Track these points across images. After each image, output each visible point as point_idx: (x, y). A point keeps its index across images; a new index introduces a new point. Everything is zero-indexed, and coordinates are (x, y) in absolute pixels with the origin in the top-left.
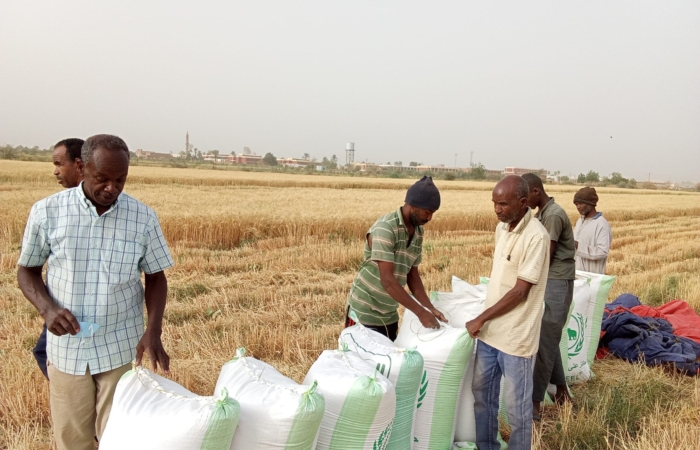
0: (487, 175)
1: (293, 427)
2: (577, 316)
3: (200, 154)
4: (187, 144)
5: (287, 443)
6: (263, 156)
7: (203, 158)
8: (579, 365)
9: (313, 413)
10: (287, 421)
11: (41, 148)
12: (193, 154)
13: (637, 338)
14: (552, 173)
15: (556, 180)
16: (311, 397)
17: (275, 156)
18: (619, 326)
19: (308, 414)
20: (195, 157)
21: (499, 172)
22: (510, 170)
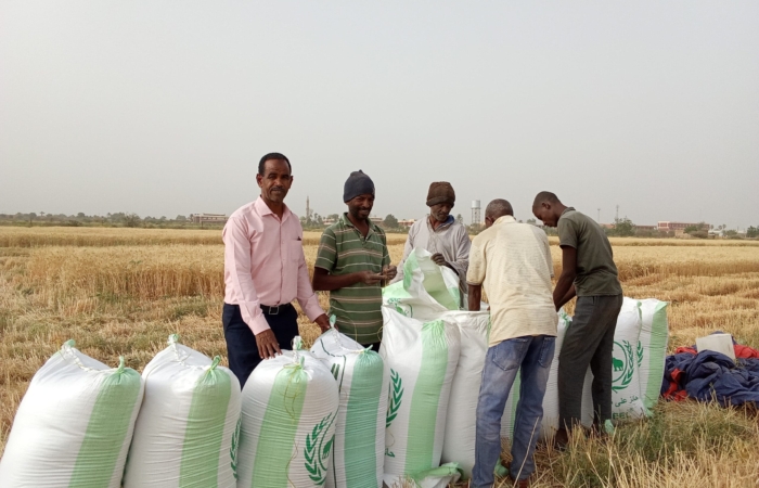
0: (636, 231)
1: (193, 400)
2: (623, 344)
3: (320, 219)
4: (308, 209)
5: (189, 417)
6: (384, 219)
7: (323, 223)
8: (629, 400)
9: (212, 387)
10: (187, 394)
11: (168, 219)
12: (313, 219)
13: (713, 376)
14: (716, 227)
15: (721, 235)
16: (212, 373)
17: (396, 217)
18: (698, 364)
19: (207, 388)
20: (315, 222)
21: (651, 228)
22: (662, 225)
